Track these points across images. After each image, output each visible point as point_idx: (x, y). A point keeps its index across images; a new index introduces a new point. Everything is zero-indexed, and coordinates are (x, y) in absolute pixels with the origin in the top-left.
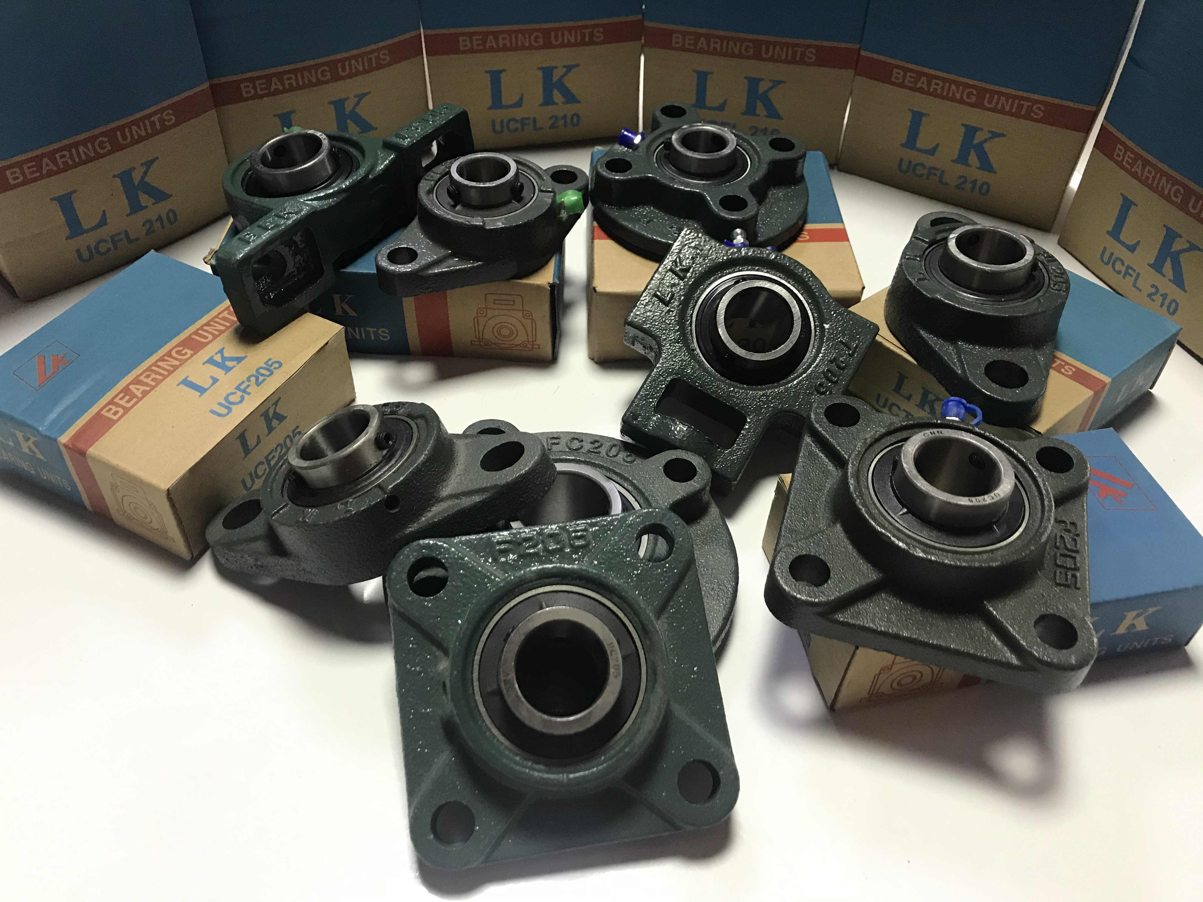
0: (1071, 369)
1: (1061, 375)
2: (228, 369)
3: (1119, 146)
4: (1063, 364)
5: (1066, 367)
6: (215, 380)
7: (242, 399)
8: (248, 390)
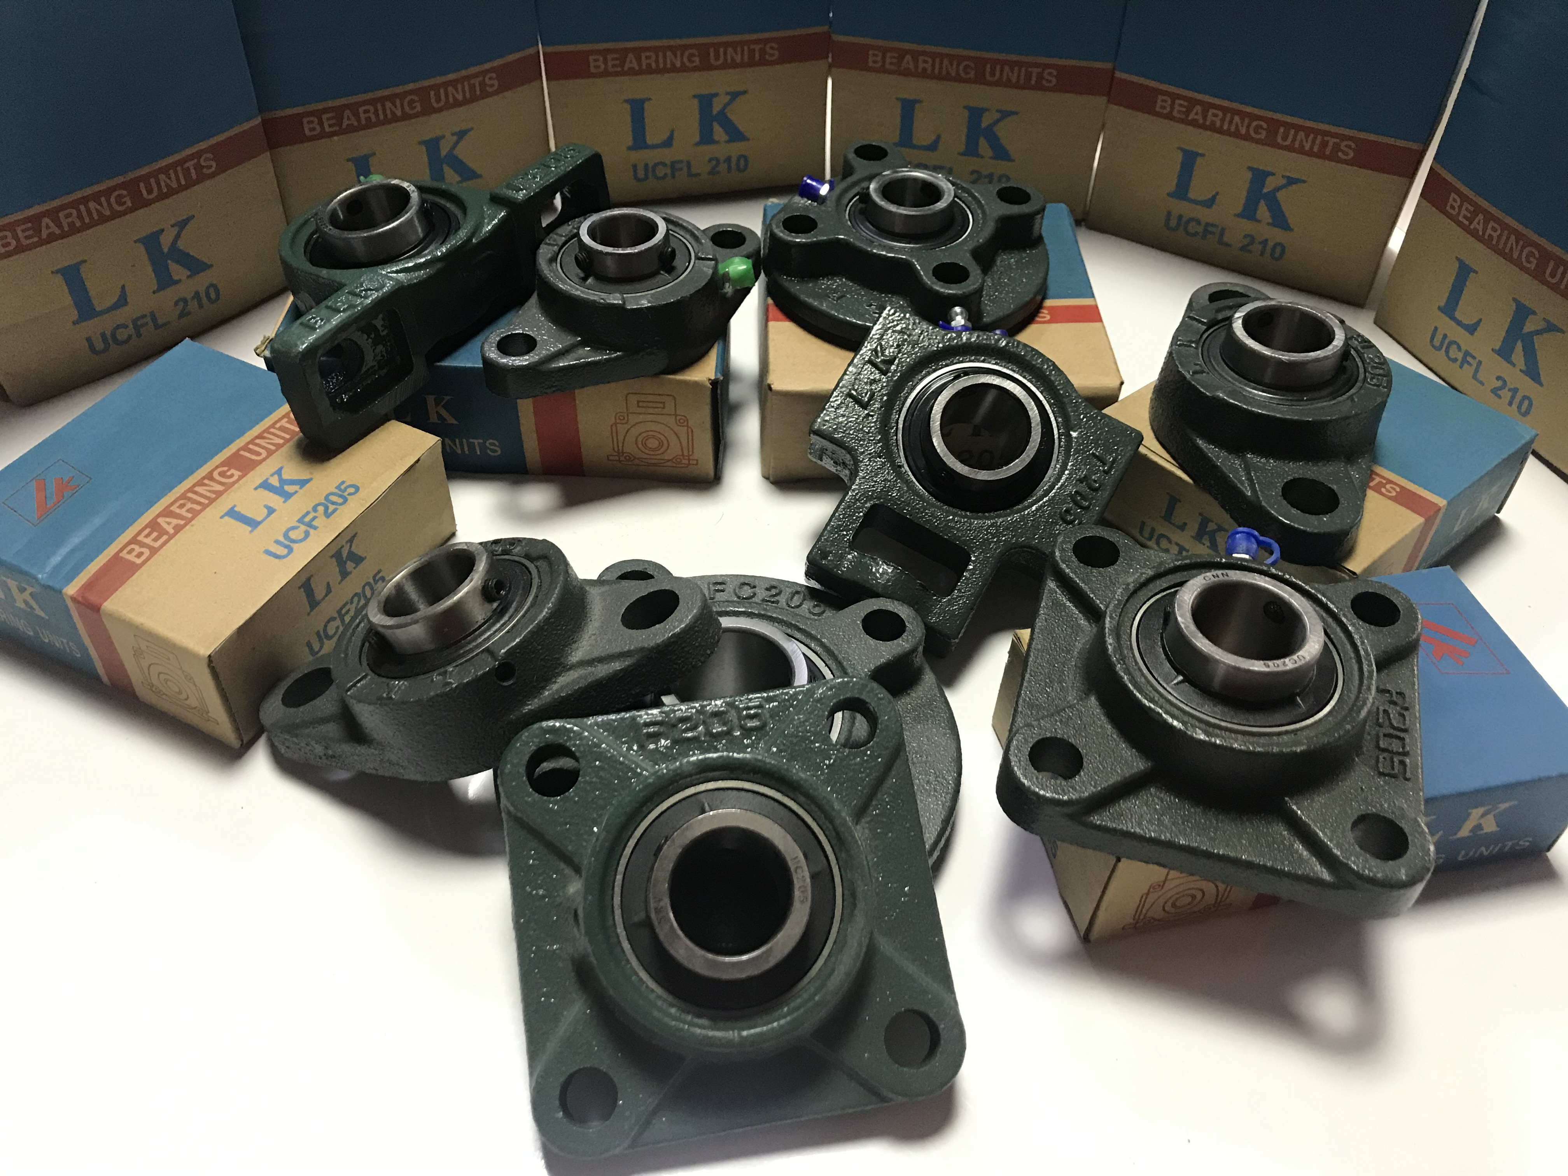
0: (1394, 489)
1: (1381, 497)
2: (287, 496)
3: (1453, 195)
4: (1384, 482)
5: (1388, 486)
6: (271, 511)
7: (307, 534)
8: (314, 523)
